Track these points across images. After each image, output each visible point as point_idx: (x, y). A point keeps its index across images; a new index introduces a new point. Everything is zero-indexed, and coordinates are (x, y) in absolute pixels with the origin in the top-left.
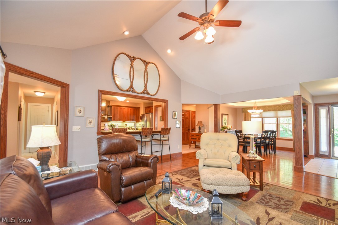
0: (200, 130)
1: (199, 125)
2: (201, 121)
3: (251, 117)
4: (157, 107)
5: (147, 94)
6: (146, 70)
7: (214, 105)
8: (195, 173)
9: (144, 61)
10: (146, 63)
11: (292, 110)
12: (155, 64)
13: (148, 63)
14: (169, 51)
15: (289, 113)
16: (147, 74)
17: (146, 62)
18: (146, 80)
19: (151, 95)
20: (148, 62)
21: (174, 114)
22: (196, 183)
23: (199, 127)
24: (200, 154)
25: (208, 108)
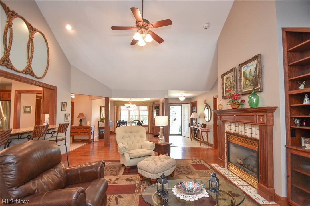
0: (82, 123)
1: (80, 117)
2: (82, 113)
3: (121, 109)
4: (21, 93)
5: (30, 74)
6: (32, 39)
7: (106, 98)
8: (112, 169)
9: (30, 25)
10: (32, 30)
11: (148, 106)
12: (43, 35)
13: (35, 30)
14: (69, 27)
15: (146, 107)
16: (33, 46)
17: (32, 26)
18: (30, 54)
19: (37, 78)
20: (35, 28)
21: (63, 106)
22: (127, 178)
23: (80, 119)
24: (126, 148)
25: (91, 100)
